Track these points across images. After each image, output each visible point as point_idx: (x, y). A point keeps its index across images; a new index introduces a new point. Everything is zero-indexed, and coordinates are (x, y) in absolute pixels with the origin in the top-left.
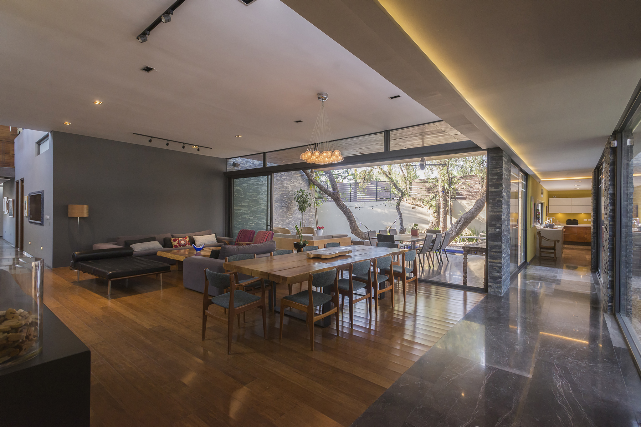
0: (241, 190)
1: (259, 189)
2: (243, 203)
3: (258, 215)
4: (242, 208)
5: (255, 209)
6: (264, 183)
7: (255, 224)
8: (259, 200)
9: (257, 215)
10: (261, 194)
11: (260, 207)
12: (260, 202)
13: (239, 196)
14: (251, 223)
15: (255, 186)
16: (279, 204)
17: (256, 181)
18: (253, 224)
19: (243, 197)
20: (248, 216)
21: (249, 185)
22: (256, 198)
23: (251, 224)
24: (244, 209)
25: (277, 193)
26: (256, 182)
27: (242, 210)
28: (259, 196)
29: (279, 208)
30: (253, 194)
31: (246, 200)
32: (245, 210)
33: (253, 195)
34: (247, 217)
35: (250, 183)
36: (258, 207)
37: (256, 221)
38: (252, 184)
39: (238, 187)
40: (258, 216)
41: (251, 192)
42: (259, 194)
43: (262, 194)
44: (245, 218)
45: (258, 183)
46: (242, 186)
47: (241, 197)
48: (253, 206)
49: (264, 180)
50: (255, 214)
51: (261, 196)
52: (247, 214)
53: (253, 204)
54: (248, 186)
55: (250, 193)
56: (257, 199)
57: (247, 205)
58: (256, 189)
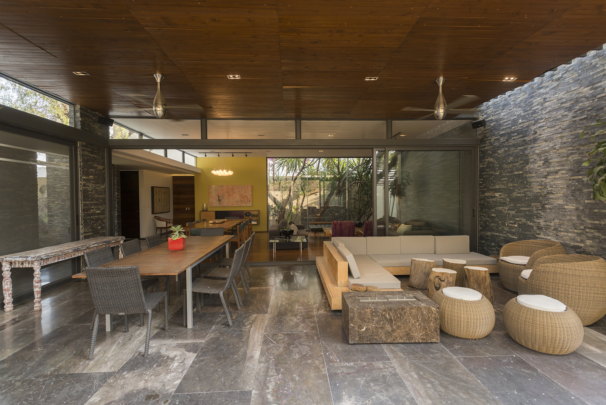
0: (494, 163)
1: (528, 152)
2: (498, 184)
3: (525, 207)
4: (497, 195)
5: (519, 195)
6: (540, 135)
7: (519, 225)
8: (528, 175)
9: (522, 207)
10: (532, 160)
11: (530, 191)
12: (529, 180)
13: (492, 172)
14: (511, 222)
15: (519, 148)
16: (585, 179)
17: (520, 138)
18: (516, 226)
19: (498, 173)
20: (507, 208)
21: (507, 149)
22: (521, 172)
23: (511, 225)
24: (500, 195)
25: (578, 149)
26: (522, 139)
27: (496, 197)
28: (527, 167)
29: (585, 190)
30: (514, 164)
31: (502, 179)
32: (501, 197)
33: (516, 166)
34: (505, 209)
35: (511, 144)
36: (525, 190)
37: (520, 221)
38: (514, 145)
39: (490, 158)
40: (525, 209)
41: (512, 162)
42: (527, 162)
43: (534, 162)
44: (501, 212)
45: (526, 138)
46: (497, 154)
47: (495, 175)
48: (516, 190)
49: (539, 127)
50: (518, 205)
51: (532, 166)
52: (503, 204)
53: (516, 185)
54: (505, 151)
55: (510, 163)
56: (523, 174)
57: (504, 187)
58: (521, 153)
